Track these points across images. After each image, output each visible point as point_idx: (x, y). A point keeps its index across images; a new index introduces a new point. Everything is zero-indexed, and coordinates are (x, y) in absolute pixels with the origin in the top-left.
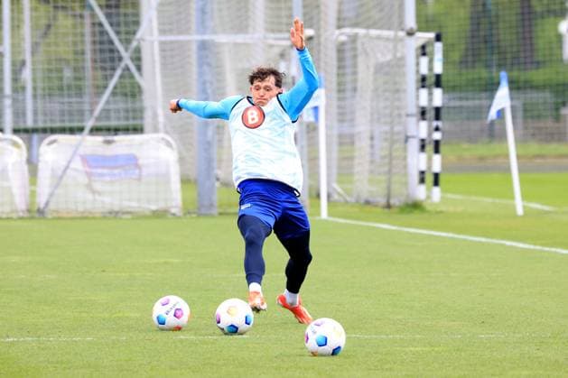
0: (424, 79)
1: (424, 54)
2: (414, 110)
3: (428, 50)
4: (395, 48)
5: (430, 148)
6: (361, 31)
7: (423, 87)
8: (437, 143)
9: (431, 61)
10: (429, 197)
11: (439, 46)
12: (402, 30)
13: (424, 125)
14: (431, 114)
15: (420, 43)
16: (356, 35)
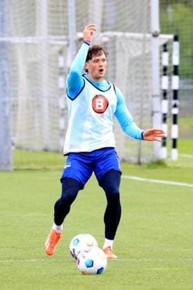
0: (165, 69)
1: (165, 51)
2: (158, 92)
3: (168, 47)
4: (144, 47)
5: (170, 120)
6: (119, 34)
7: (165, 75)
8: (175, 117)
9: (170, 56)
10: (169, 157)
11: (176, 45)
12: (149, 33)
13: (165, 103)
14: (171, 95)
15: (163, 42)
16: (115, 37)
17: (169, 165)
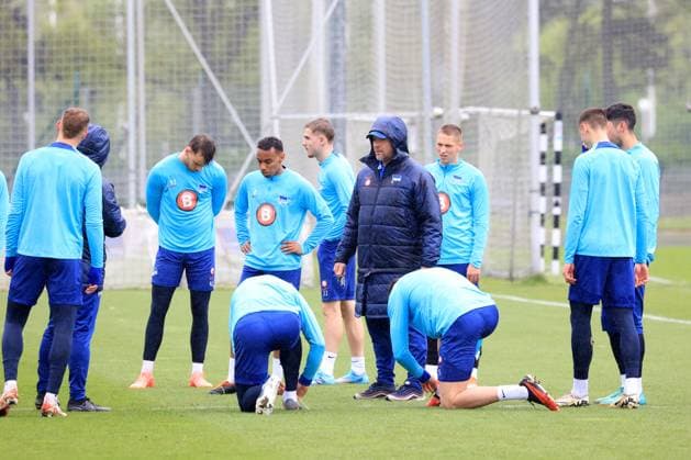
0: (543, 156)
1: (543, 132)
2: (537, 187)
3: (547, 128)
4: (519, 126)
5: (549, 222)
6: (483, 110)
7: (543, 163)
8: (557, 218)
9: (551, 140)
10: (547, 270)
11: (559, 125)
12: (526, 108)
13: (543, 200)
14: (550, 190)
15: (541, 121)
16: (478, 114)
17: (550, 281)
